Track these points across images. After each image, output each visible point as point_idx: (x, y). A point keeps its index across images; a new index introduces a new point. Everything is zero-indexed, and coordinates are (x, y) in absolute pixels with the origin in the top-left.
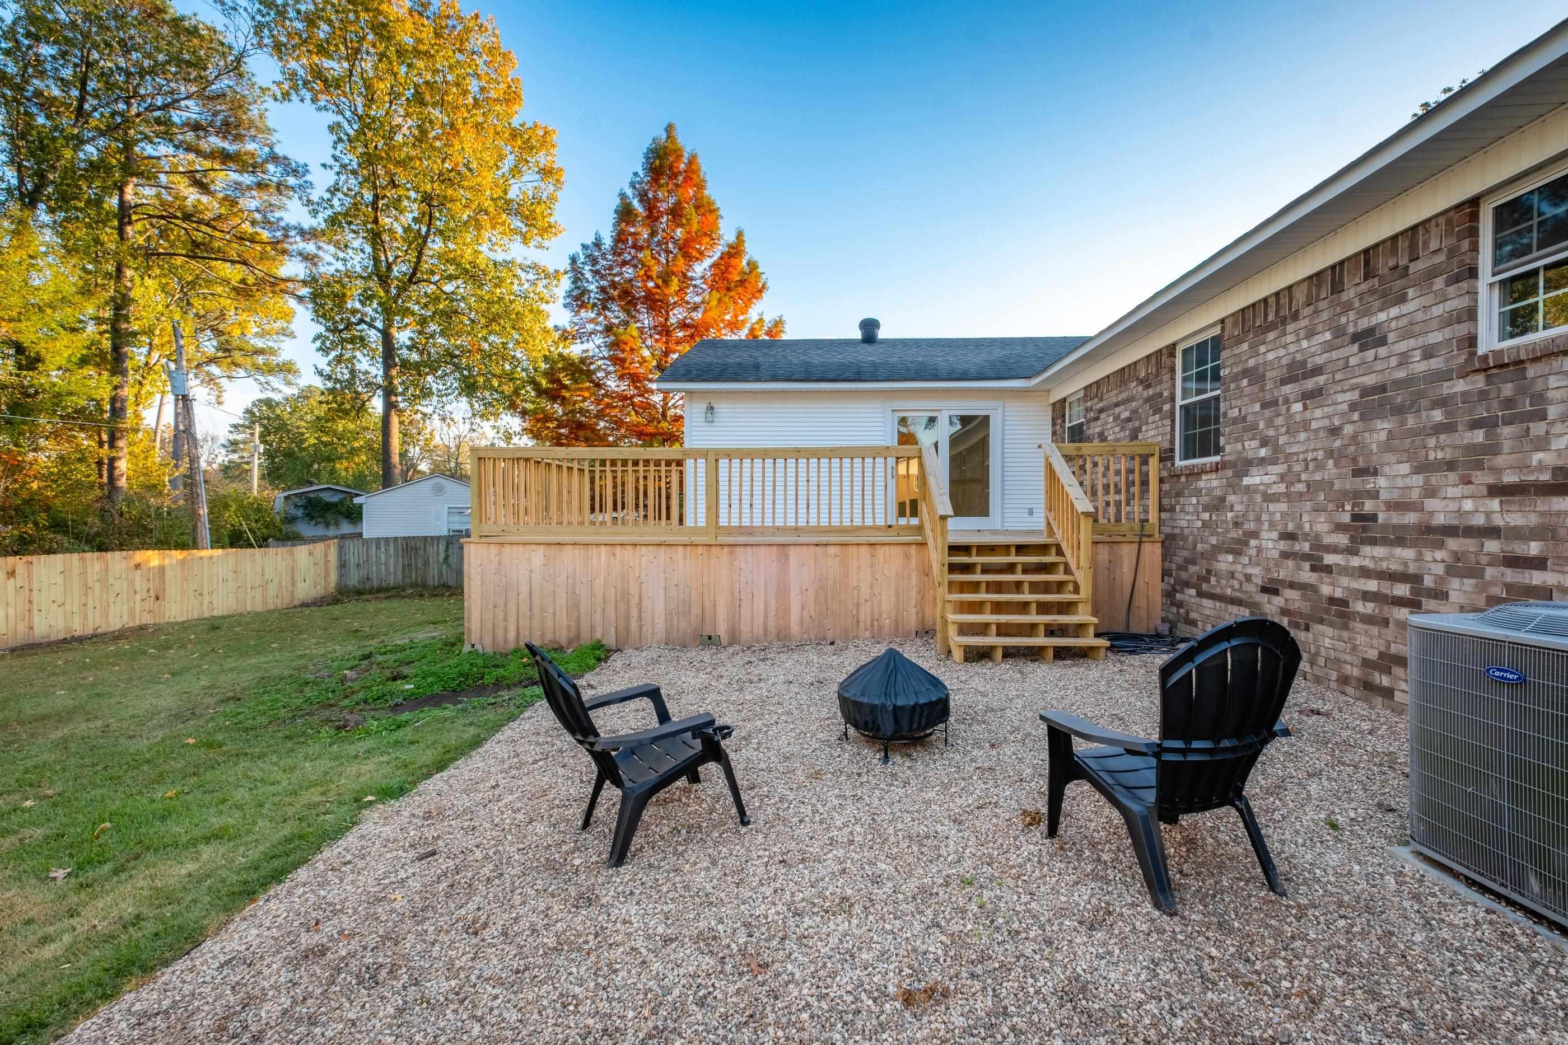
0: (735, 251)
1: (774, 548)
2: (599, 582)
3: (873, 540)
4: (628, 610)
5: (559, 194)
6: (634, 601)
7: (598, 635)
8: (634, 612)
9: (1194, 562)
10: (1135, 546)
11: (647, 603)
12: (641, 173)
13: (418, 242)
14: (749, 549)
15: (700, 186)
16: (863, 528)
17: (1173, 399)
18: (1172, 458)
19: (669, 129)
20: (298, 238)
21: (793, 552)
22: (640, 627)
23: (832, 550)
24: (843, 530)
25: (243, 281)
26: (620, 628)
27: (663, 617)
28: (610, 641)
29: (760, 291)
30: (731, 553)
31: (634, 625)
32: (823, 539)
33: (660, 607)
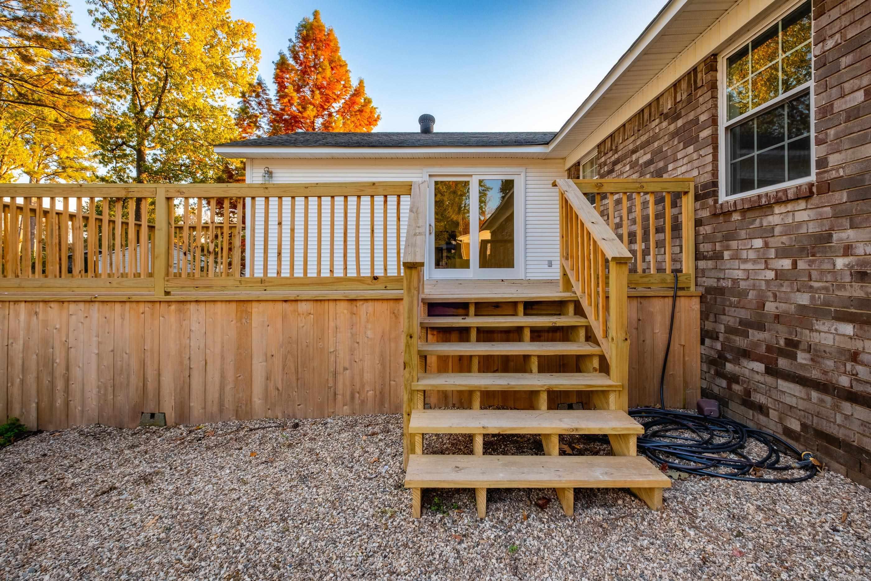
0: (358, 93)
1: (233, 306)
2: (18, 346)
3: (353, 295)
4: (52, 383)
5: (258, 65)
6: (60, 370)
7: (16, 413)
8: (60, 385)
9: (761, 327)
10: (669, 301)
11: (76, 373)
12: (294, 40)
13: (160, 93)
14: (202, 306)
15: (336, 50)
16: (346, 280)
17: (714, 121)
18: (715, 194)
19: (316, 14)
20: (92, 93)
21: (256, 309)
22: (67, 404)
23: (303, 307)
24: (320, 282)
25: (56, 121)
26: (43, 405)
27: (95, 391)
28: (31, 422)
29: (376, 120)
30: (180, 311)
31: (59, 402)
32: (291, 293)
33: (92, 377)
